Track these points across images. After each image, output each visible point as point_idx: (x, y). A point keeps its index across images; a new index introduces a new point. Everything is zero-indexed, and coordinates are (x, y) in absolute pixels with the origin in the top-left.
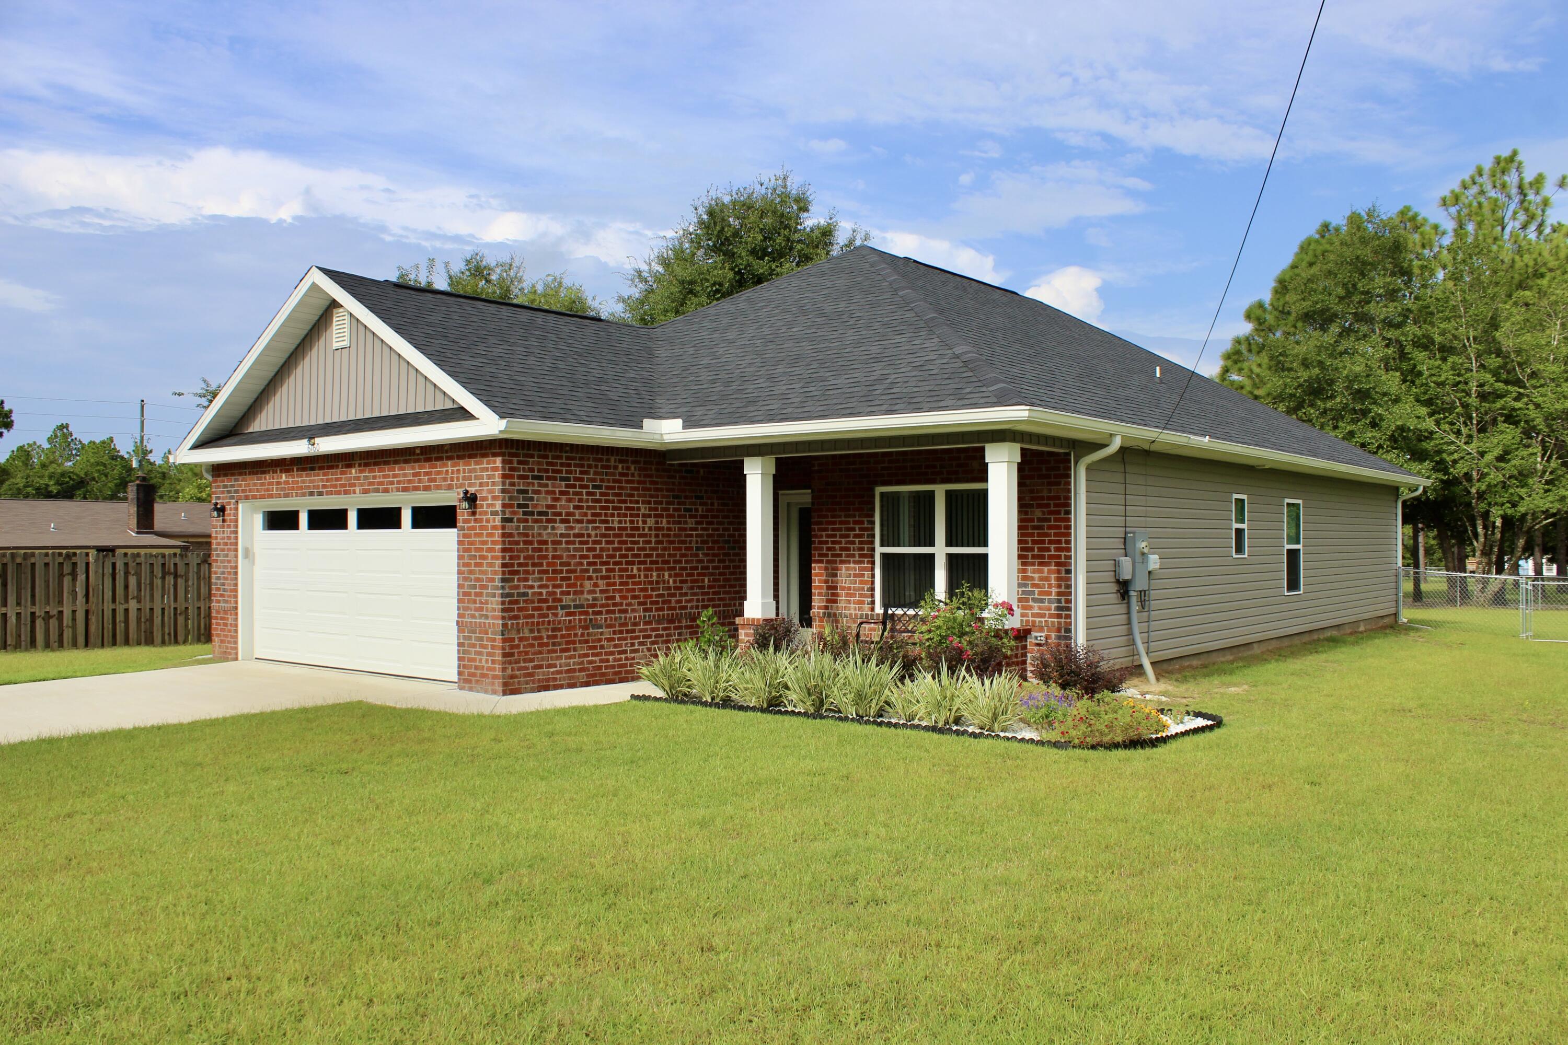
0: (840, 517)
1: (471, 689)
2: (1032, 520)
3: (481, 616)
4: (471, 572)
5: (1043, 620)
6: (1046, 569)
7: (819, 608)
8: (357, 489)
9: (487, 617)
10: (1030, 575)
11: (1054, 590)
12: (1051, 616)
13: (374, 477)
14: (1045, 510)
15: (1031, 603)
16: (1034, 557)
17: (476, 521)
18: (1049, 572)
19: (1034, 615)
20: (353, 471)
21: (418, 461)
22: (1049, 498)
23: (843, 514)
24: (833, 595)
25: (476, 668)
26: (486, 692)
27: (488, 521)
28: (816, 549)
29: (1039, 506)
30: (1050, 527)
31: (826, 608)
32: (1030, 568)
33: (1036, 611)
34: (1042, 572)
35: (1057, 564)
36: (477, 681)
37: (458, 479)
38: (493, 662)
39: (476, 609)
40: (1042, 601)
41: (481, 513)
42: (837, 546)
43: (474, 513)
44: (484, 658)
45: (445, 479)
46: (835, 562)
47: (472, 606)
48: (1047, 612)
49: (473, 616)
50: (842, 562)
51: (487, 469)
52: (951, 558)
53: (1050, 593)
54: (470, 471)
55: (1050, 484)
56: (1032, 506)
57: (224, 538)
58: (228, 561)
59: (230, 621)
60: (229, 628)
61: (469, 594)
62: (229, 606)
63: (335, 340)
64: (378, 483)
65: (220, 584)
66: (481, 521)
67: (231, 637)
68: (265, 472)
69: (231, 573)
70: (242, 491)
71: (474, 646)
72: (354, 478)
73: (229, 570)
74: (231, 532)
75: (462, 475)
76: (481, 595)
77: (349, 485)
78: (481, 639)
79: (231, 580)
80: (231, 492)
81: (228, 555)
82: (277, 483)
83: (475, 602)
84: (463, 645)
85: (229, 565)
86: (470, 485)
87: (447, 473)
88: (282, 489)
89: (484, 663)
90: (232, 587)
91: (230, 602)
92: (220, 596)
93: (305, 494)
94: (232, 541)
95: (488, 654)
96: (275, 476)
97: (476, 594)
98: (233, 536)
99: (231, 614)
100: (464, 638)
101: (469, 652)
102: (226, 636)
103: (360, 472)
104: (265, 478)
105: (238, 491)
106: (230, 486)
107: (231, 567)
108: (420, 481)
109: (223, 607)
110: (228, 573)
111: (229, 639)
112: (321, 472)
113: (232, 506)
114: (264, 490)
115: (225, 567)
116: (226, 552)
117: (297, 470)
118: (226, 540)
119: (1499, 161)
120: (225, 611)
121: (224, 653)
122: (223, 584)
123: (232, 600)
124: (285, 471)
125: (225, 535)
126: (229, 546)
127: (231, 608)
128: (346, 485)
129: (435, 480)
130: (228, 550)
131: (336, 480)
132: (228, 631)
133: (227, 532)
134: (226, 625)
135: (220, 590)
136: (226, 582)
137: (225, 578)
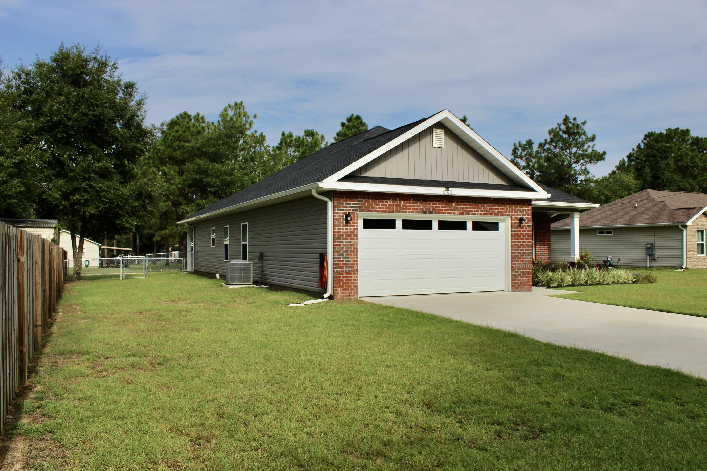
1: (518, 291)
3: (523, 264)
4: (518, 247)
6: (546, 247)
8: (456, 213)
9: (526, 264)
13: (467, 208)
17: (521, 228)
20: (454, 204)
21: (492, 203)
25: (521, 283)
26: (525, 291)
27: (526, 228)
36: (521, 288)
37: (512, 212)
38: (529, 280)
39: (521, 261)
41: (523, 226)
43: (520, 226)
44: (524, 279)
45: (506, 212)
47: (519, 260)
49: (520, 264)
51: (525, 210)
54: (518, 210)
57: (348, 232)
58: (351, 245)
59: (353, 278)
60: (352, 281)
61: (518, 256)
62: (353, 269)
63: (434, 143)
64: (469, 211)
65: (343, 258)
66: (523, 228)
67: (354, 286)
68: (386, 199)
69: (354, 252)
70: (366, 207)
71: (520, 275)
72: (454, 207)
73: (352, 250)
74: (354, 229)
75: (514, 211)
76: (523, 255)
77: (451, 210)
78: (524, 272)
79: (354, 255)
80: (354, 207)
81: (350, 242)
82: (397, 205)
83: (520, 258)
84: (515, 275)
85: (352, 247)
86: (518, 215)
87: (507, 209)
88: (401, 209)
89: (524, 281)
90: (355, 259)
91: (354, 267)
92: (343, 264)
93: (419, 212)
94: (355, 234)
95: (526, 277)
96: (395, 201)
97: (521, 256)
98: (356, 231)
99: (354, 274)
100: (515, 272)
101: (518, 277)
102: (349, 286)
103: (458, 205)
104: (386, 202)
105: (361, 207)
106: (353, 204)
107: (354, 248)
108: (493, 212)
109: (346, 270)
110: (351, 251)
111: (352, 288)
112: (431, 203)
113: (355, 215)
114: (386, 208)
115: (348, 248)
116: (349, 240)
117: (413, 200)
118: (349, 233)
119: (236, 104)
120: (349, 273)
121: (347, 296)
122: (346, 258)
123: (355, 266)
124: (404, 200)
125: (349, 230)
126: (352, 237)
127: (355, 270)
128: (448, 210)
129: (501, 212)
130: (351, 239)
131: (442, 207)
132: (351, 283)
133: (351, 229)
134: (350, 280)
135: (343, 261)
136: (349, 257)
137: (348, 255)
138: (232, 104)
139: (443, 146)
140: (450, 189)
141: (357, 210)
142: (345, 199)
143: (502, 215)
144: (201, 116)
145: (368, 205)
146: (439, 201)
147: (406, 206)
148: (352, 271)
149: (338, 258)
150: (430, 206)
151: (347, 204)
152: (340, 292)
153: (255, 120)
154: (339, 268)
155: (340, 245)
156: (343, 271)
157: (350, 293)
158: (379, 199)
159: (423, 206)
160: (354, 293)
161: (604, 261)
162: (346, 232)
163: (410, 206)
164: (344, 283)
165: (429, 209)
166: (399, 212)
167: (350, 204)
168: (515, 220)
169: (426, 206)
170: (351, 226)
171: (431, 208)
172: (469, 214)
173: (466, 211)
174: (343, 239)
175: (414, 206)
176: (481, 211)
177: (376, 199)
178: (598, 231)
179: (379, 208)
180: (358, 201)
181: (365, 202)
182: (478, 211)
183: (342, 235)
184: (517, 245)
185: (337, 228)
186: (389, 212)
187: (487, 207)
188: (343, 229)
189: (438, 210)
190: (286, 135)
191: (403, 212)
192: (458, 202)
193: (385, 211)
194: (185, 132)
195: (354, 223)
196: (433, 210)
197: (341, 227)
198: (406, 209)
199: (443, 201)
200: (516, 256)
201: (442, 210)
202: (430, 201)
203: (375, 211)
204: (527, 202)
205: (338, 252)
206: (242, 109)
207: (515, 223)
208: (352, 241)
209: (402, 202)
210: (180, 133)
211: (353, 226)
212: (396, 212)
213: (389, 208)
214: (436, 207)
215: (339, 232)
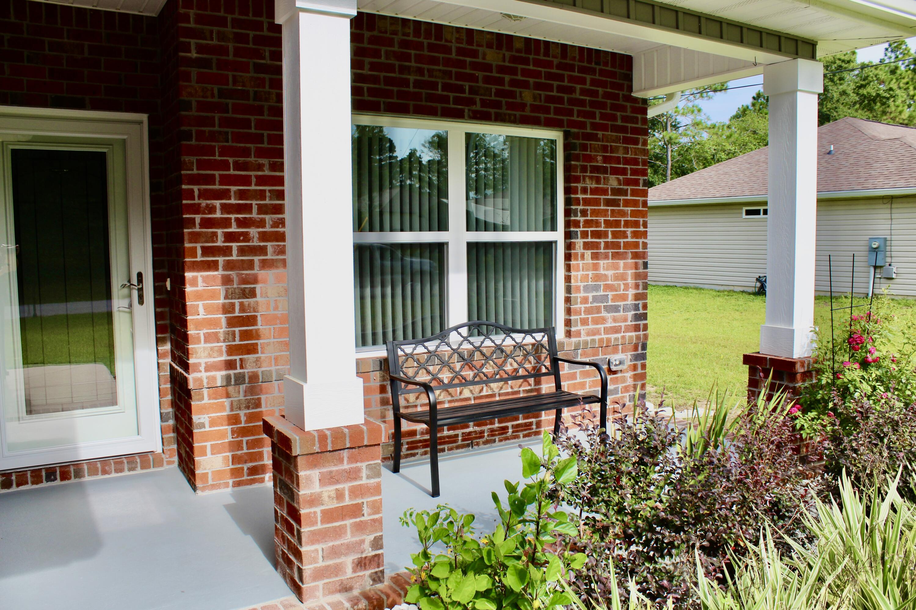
0: (260, 167)
2: (604, 192)
5: (619, 336)
6: (621, 263)
7: (208, 368)
10: (602, 272)
11: (631, 292)
12: (627, 329)
14: (621, 177)
15: (604, 314)
16: (607, 246)
18: (626, 267)
19: (607, 331)
22: (627, 161)
23: (265, 161)
24: (245, 335)
28: (195, 238)
29: (615, 171)
30: (627, 203)
31: (230, 365)
32: (602, 262)
33: (610, 324)
34: (616, 268)
35: (636, 256)
40: (616, 309)
42: (253, 232)
46: (250, 265)
48: (623, 324)
50: (265, 264)
52: (472, 247)
53: (624, 298)
55: (627, 141)
56: (604, 170)
178: (745, 208)
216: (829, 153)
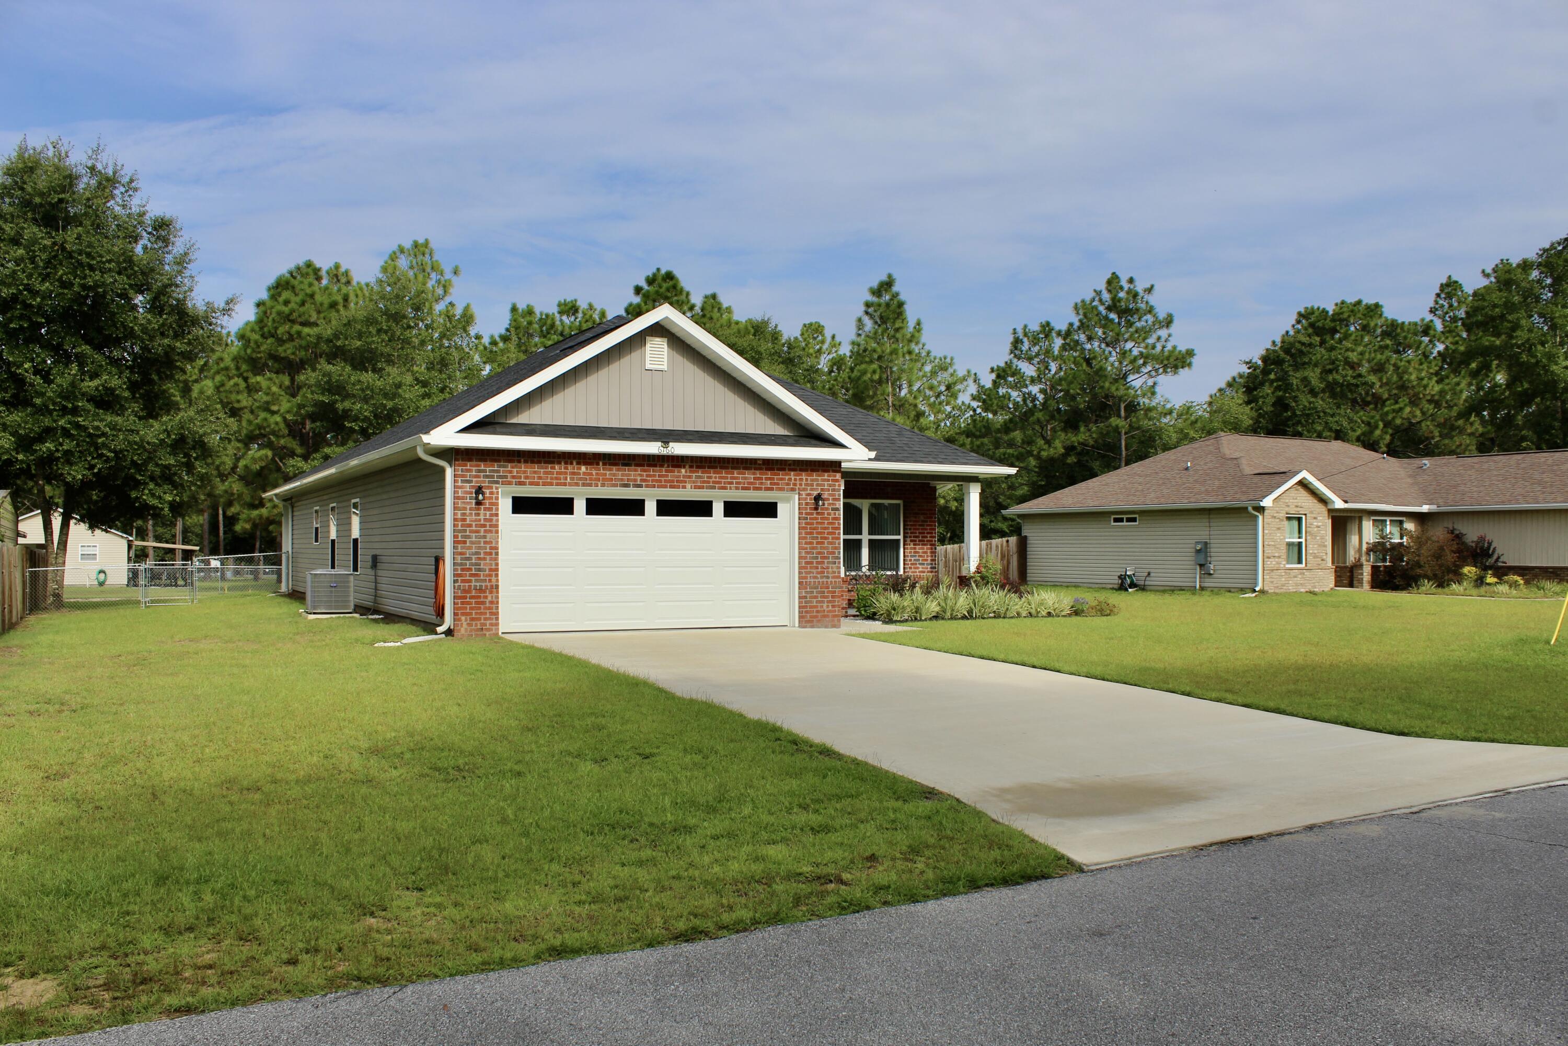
1: (812, 627)
2: (919, 521)
3: (822, 577)
4: (813, 548)
5: (924, 574)
6: (925, 547)
8: (688, 486)
9: (828, 577)
10: (919, 551)
11: (929, 558)
12: (927, 572)
13: (710, 477)
14: (922, 516)
15: (918, 565)
16: (920, 541)
17: (818, 514)
18: (927, 549)
19: (919, 572)
20: (683, 471)
21: (760, 469)
22: (927, 510)
25: (817, 612)
26: (826, 627)
27: (831, 514)
30: (927, 525)
32: (918, 547)
33: (920, 569)
34: (923, 549)
35: (930, 545)
36: (819, 621)
37: (801, 485)
38: (833, 606)
39: (818, 573)
40: (923, 564)
41: (822, 509)
43: (816, 509)
44: (825, 605)
45: (788, 484)
47: (815, 571)
48: (925, 570)
49: (815, 577)
51: (828, 480)
52: (870, 541)
53: (926, 560)
54: (812, 480)
56: (919, 514)
57: (480, 520)
58: (485, 543)
59: (489, 599)
60: (488, 605)
61: (812, 563)
62: (489, 584)
63: (648, 362)
64: (714, 482)
65: (471, 564)
66: (823, 514)
67: (491, 613)
68: (553, 463)
69: (491, 554)
70: (513, 477)
71: (816, 597)
72: (684, 477)
73: (488, 550)
74: (491, 515)
75: (804, 482)
76: (823, 563)
77: (678, 481)
78: (824, 592)
79: (491, 559)
80: (493, 477)
81: (485, 537)
82: (573, 473)
83: (817, 568)
84: (806, 598)
85: (488, 546)
86: (812, 490)
87: (790, 479)
88: (581, 479)
89: (825, 608)
90: (493, 567)
91: (490, 581)
92: (471, 575)
93: (616, 485)
94: (494, 523)
95: (828, 602)
96: (569, 466)
97: (817, 563)
98: (494, 518)
99: (491, 592)
100: (806, 592)
101: (811, 602)
102: (481, 614)
103: (691, 472)
104: (553, 468)
105: (506, 477)
106: (490, 471)
107: (491, 548)
108: (762, 483)
109: (476, 586)
110: (486, 553)
111: (488, 616)
112: (639, 468)
113: (494, 490)
114: (552, 479)
115: (480, 548)
116: (482, 534)
117: (604, 464)
118: (482, 522)
119: (416, 245)
120: (481, 590)
121: (478, 630)
122: (476, 564)
123: (493, 579)
124: (585, 464)
125: (482, 517)
126: (488, 528)
127: (492, 586)
128: (673, 481)
129: (778, 484)
130: (485, 531)
131: (659, 476)
132: (486, 608)
133: (485, 515)
134: (483, 603)
135: (470, 569)
136: (482, 562)
137: (479, 559)
138: (408, 244)
139: (665, 367)
140: (671, 444)
141: (497, 482)
142: (474, 463)
143: (781, 489)
144: (343, 269)
145: (517, 472)
146: (655, 466)
147: (591, 474)
148: (486, 586)
149: (461, 564)
150: (635, 474)
151: (479, 471)
152: (465, 624)
153: (455, 280)
154: (463, 581)
155: (465, 542)
156: (470, 586)
157: (482, 624)
158: (539, 462)
159: (622, 475)
160: (491, 624)
161: (1120, 577)
162: (476, 521)
163: (597, 474)
164: (471, 608)
165: (635, 480)
166: (577, 484)
167: (485, 471)
168: (806, 499)
169: (630, 475)
170: (485, 509)
171: (639, 478)
172: (714, 488)
173: (708, 482)
174: (471, 532)
175: (605, 474)
176: (737, 483)
177: (533, 462)
178: (1113, 517)
179: (540, 478)
180: (499, 466)
181: (512, 467)
182: (732, 483)
183: (470, 526)
184: (811, 543)
185: (459, 512)
186: (557, 484)
187: (749, 476)
188: (471, 514)
189: (653, 481)
190: (520, 310)
191: (584, 485)
192: (691, 467)
193: (551, 484)
194: (303, 303)
195: (491, 504)
196: (642, 480)
197: (468, 512)
198: (591, 479)
199: (662, 466)
200: (807, 563)
201: (660, 481)
202: (637, 465)
203: (531, 484)
204: (833, 466)
205: (461, 554)
206: (427, 256)
207: (807, 504)
208: (488, 535)
209: (583, 468)
210: (292, 305)
211: (490, 509)
212: (570, 485)
213: (557, 479)
214: (647, 476)
215: (464, 520)
216: (1187, 469)
